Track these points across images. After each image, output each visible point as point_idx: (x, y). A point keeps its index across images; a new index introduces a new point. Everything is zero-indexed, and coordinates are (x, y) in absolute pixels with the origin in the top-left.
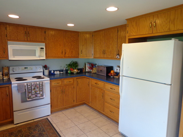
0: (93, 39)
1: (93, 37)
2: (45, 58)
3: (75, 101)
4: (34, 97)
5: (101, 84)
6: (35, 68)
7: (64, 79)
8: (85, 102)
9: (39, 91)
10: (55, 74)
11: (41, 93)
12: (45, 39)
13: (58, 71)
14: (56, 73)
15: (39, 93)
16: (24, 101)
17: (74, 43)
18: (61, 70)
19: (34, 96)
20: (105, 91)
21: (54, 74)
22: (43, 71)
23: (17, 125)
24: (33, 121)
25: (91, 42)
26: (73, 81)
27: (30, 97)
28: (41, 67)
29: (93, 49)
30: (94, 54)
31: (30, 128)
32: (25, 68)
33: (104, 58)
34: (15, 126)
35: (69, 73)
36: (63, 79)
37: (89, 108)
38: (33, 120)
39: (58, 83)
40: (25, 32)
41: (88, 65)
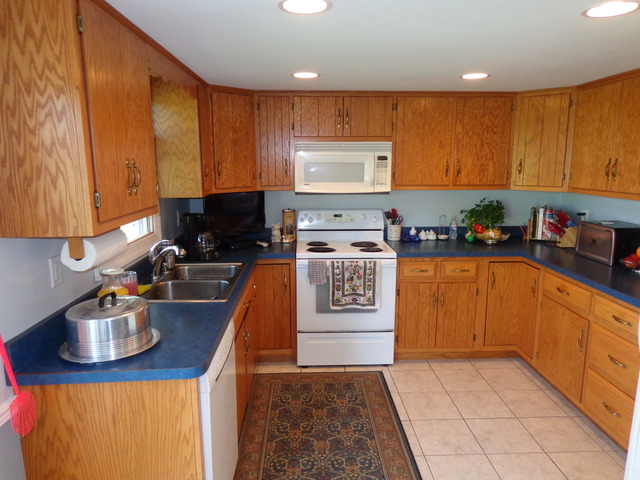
0: (572, 114)
1: (574, 107)
2: (389, 190)
3: (480, 340)
4: (350, 304)
5: (579, 293)
6: (362, 217)
7: (444, 260)
8: (519, 351)
9: (362, 288)
10: (420, 241)
11: (368, 295)
12: (393, 127)
13: (432, 232)
14: (423, 235)
15: (362, 292)
16: (322, 308)
17: (495, 137)
18: (442, 228)
19: (349, 299)
20: (593, 326)
21: (415, 241)
22: (382, 228)
23: (304, 370)
24: (342, 370)
25: (564, 128)
26: (478, 269)
27: (338, 300)
28: (380, 215)
29: (569, 157)
30: (571, 174)
31: (330, 387)
32: (336, 216)
33: (609, 193)
34: (298, 371)
35: (466, 240)
36: (439, 259)
37: (528, 374)
38: (344, 366)
39: (422, 271)
40: (340, 110)
41: (544, 214)
